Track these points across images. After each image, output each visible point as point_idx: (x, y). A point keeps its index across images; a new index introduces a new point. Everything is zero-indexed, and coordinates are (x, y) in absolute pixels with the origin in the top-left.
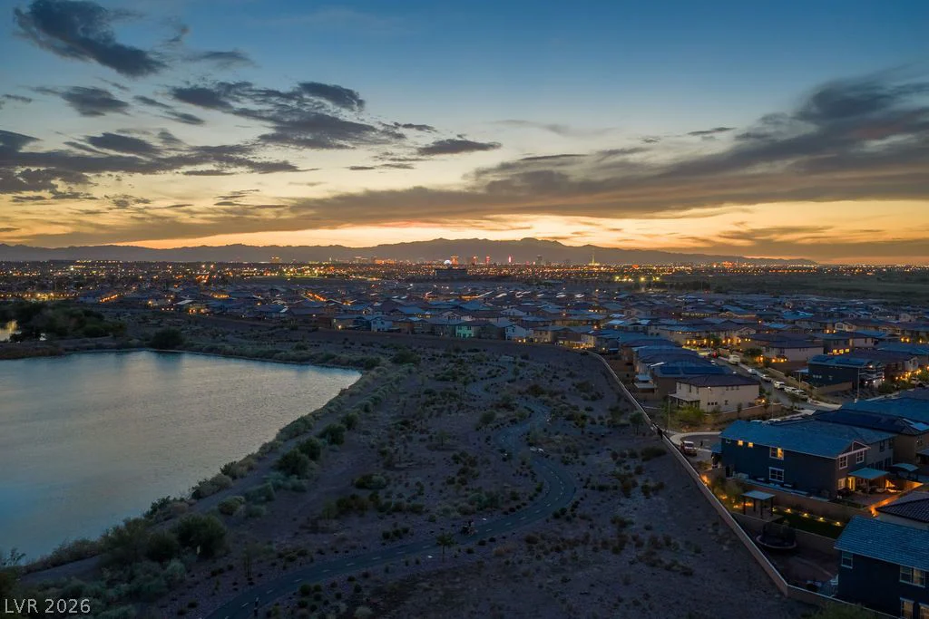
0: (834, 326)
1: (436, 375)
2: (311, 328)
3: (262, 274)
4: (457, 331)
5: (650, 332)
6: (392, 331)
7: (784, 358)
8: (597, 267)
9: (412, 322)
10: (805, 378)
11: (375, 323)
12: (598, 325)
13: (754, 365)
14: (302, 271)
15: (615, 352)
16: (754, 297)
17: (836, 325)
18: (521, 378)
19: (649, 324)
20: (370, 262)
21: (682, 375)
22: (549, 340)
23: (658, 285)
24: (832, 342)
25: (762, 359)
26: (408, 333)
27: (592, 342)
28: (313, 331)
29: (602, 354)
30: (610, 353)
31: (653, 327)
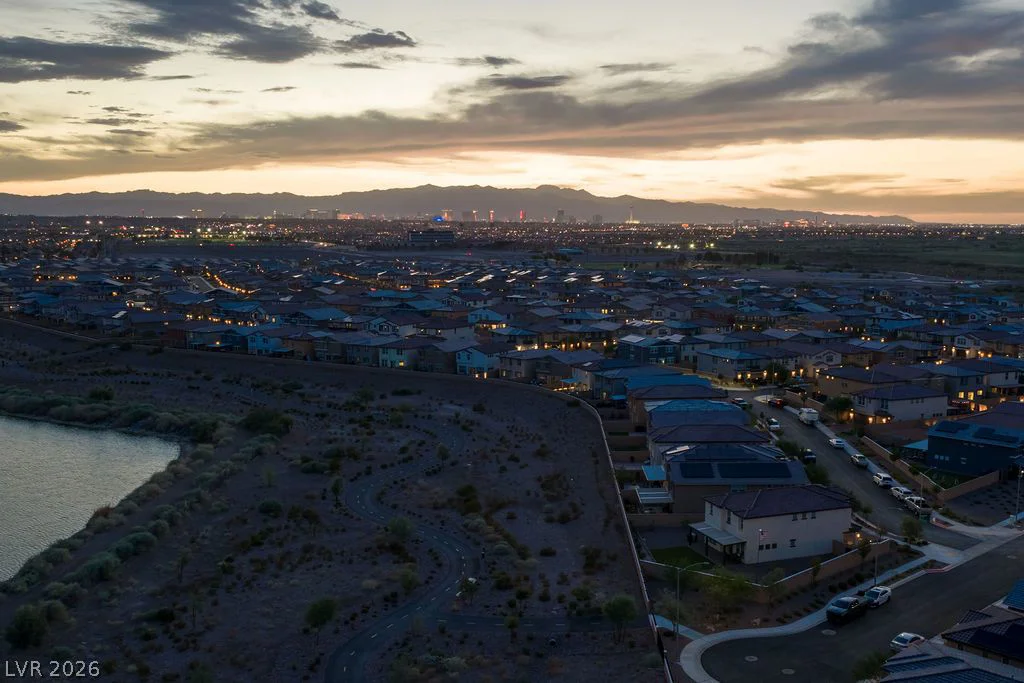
0: (953, 340)
1: (305, 460)
2: (151, 348)
3: (166, 236)
4: (382, 356)
5: (683, 354)
6: (280, 355)
7: (885, 415)
8: (637, 226)
9: (311, 340)
10: (921, 461)
11: (253, 341)
12: (609, 341)
13: (841, 428)
14: (227, 231)
15: (622, 404)
16: (836, 278)
17: (956, 338)
18: (453, 464)
19: (682, 343)
20: (330, 217)
21: (718, 480)
22: (523, 375)
23: (711, 256)
24: (959, 380)
25: (851, 415)
26: (305, 358)
27: (588, 381)
28: (156, 352)
29: (600, 405)
30: (612, 404)
31: (688, 348)
